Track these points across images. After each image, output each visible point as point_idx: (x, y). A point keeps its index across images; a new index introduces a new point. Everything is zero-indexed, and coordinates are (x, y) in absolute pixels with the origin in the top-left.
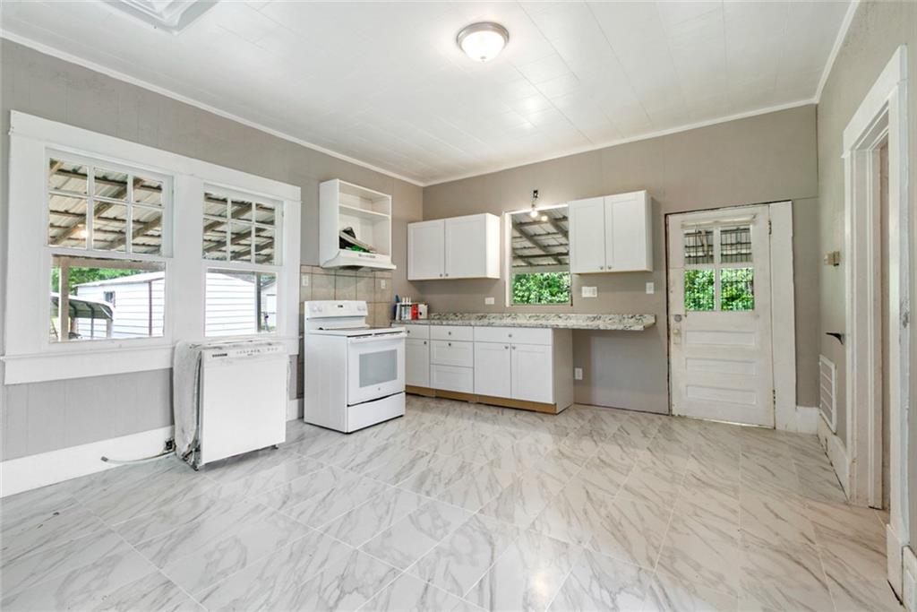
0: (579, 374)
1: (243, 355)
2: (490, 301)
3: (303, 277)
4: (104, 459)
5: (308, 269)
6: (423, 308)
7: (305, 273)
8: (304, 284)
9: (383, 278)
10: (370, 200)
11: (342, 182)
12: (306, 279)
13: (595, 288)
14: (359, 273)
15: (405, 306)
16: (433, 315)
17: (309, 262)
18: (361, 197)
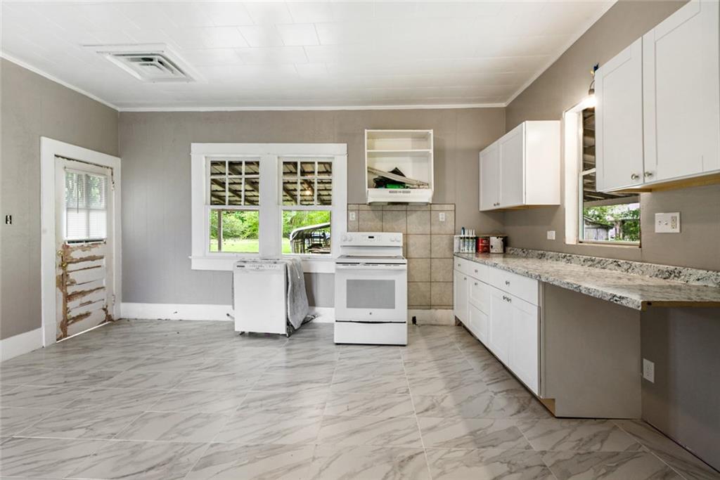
0: (649, 369)
1: (254, 268)
2: (552, 235)
3: (350, 213)
4: (228, 315)
5: (355, 207)
6: (496, 242)
7: (352, 210)
8: (350, 219)
9: (441, 211)
10: (424, 138)
11: (369, 131)
12: (353, 216)
13: (677, 215)
14: (409, 208)
15: (468, 238)
16: (509, 248)
17: (355, 202)
18: (412, 138)
